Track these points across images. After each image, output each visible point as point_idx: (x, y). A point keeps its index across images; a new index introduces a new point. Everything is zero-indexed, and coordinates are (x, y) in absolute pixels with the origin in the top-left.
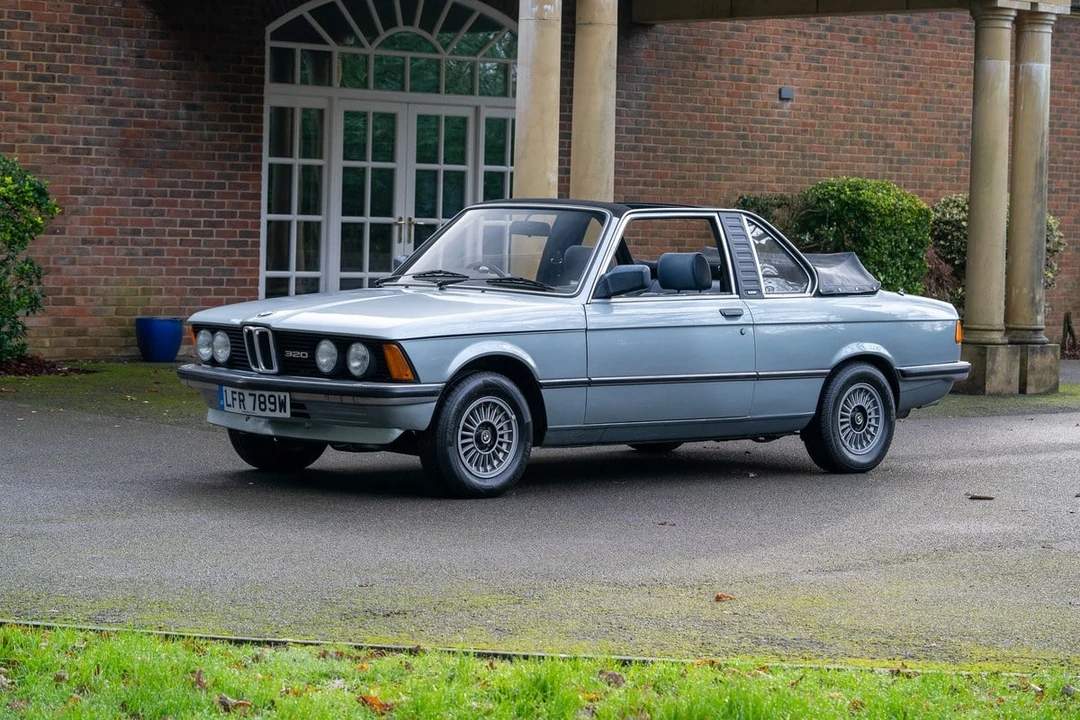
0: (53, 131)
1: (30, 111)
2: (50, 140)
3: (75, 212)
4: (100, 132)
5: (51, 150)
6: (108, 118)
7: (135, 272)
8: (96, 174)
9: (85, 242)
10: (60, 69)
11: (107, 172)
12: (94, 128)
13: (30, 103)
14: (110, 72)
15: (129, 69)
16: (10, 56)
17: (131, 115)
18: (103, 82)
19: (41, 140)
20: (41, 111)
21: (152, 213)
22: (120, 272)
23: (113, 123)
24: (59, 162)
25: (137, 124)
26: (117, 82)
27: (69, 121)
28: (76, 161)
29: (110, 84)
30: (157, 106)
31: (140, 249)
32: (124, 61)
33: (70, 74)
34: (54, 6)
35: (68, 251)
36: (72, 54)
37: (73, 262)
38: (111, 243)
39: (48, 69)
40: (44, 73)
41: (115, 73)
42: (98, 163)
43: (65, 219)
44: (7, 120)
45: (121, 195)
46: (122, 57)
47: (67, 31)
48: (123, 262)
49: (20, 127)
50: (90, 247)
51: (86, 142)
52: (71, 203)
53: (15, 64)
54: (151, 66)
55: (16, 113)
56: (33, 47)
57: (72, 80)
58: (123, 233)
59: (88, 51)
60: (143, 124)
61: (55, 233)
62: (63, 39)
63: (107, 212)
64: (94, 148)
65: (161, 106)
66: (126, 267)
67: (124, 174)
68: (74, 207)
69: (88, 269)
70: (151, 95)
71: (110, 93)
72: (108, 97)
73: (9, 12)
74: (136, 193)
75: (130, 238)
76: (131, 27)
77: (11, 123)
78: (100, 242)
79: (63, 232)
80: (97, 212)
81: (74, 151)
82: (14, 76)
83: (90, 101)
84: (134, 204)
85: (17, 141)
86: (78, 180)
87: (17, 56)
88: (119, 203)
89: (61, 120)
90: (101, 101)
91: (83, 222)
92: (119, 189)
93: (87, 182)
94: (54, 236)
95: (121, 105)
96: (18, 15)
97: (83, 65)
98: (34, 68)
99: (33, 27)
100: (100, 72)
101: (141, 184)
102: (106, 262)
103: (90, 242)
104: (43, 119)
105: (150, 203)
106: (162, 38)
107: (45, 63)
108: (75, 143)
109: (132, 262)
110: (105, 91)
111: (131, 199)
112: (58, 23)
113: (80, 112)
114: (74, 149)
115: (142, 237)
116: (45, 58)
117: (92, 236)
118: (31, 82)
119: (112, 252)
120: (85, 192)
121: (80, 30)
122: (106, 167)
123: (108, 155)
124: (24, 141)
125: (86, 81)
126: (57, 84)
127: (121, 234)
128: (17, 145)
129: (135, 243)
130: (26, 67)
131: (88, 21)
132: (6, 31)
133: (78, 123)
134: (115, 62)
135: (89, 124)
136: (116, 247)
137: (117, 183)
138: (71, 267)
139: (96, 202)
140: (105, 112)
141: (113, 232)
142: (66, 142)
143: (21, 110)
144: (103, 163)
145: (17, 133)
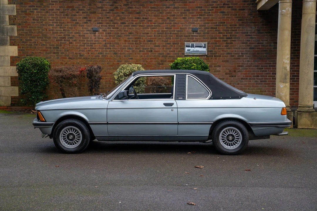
0: (232, 51)
2: (231, 54)
5: (232, 56)
7: (258, 86)
8: (245, 62)
9: (242, 79)
10: (234, 35)
11: (248, 61)
12: (245, 50)
13: (225, 45)
14: (249, 35)
15: (255, 34)
16: (219, 33)
17: (256, 46)
18: (248, 38)
19: (228, 54)
20: (228, 46)
21: (263, 71)
22: (253, 86)
23: (250, 48)
24: (234, 59)
26: (251, 38)
27: (237, 48)
28: (240, 59)
31: (259, 81)
34: (232, 20)
35: (237, 81)
36: (238, 31)
37: (238, 84)
38: (250, 79)
39: (230, 36)
41: (251, 35)
42: (246, 59)
43: (236, 73)
44: (218, 49)
45: (253, 67)
46: (253, 31)
47: (236, 26)
48: (254, 84)
51: (242, 54)
52: (238, 69)
53: (221, 35)
54: (262, 33)
56: (226, 30)
57: (238, 38)
59: (242, 30)
60: (259, 48)
61: (233, 77)
62: (235, 28)
63: (248, 71)
64: (244, 55)
65: (265, 43)
66: (255, 85)
67: (254, 61)
68: (238, 70)
69: (243, 86)
70: (262, 41)
72: (249, 42)
73: (219, 22)
74: (258, 66)
75: (256, 78)
76: (256, 23)
77: (220, 50)
78: (247, 79)
79: (235, 76)
80: (246, 71)
82: (220, 38)
83: (243, 43)
84: (257, 69)
85: (221, 54)
86: (240, 64)
87: (221, 33)
88: (252, 69)
89: (234, 48)
90: (247, 43)
91: (241, 74)
92: (252, 65)
93: (242, 64)
94: (233, 78)
95: (253, 44)
96: (221, 23)
97: (241, 34)
98: (226, 36)
99: (226, 25)
100: (246, 35)
101: (260, 64)
102: (248, 84)
103: (244, 79)
104: (229, 49)
105: (262, 68)
106: (266, 25)
108: (238, 54)
109: (256, 84)
110: (247, 40)
111: (256, 68)
112: (233, 24)
113: (240, 46)
114: (238, 56)
115: (260, 77)
116: (229, 33)
117: (244, 77)
118: (225, 39)
119: (250, 81)
120: (242, 66)
121: (240, 25)
123: (249, 57)
124: (223, 54)
125: (242, 38)
126: (233, 39)
127: (253, 77)
128: (221, 55)
129: (258, 79)
130: (224, 36)
131: (242, 23)
132: (218, 27)
133: (239, 49)
134: (251, 33)
135: (243, 49)
136: (252, 80)
137: (252, 64)
139: (245, 69)
140: (248, 46)
141: (251, 76)
142: (236, 54)
143: (222, 46)
144: (247, 59)
145: (221, 52)
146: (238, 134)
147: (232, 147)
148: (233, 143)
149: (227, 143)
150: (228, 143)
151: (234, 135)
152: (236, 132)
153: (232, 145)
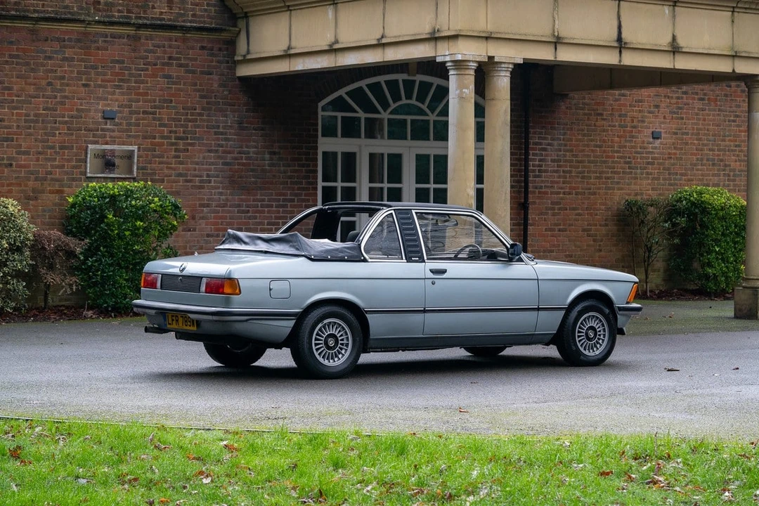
0: (188, 170)
1: (173, 158)
2: (186, 175)
3: (202, 218)
4: (216, 170)
5: (187, 181)
6: (221, 161)
8: (215, 195)
9: (208, 236)
10: (190, 132)
11: (221, 194)
12: (213, 167)
13: (173, 153)
14: (222, 133)
15: (233, 131)
16: (161, 125)
17: (236, 159)
18: (218, 139)
19: (180, 175)
20: (180, 158)
21: (249, 218)
23: (225, 164)
24: (192, 188)
25: (239, 164)
26: (226, 139)
27: (197, 164)
28: (202, 187)
29: (222, 141)
30: (251, 153)
32: (230, 126)
33: (197, 135)
34: (186, 95)
35: (198, 242)
36: (198, 123)
37: (201, 248)
39: (184, 132)
40: (181, 135)
41: (226, 134)
42: (216, 188)
43: (196, 222)
44: (159, 164)
45: (230, 207)
46: (229, 124)
47: (195, 110)
49: (167, 168)
50: (212, 239)
51: (208, 176)
52: (200, 213)
53: (164, 130)
54: (247, 129)
55: (165, 159)
56: (174, 120)
57: (198, 139)
59: (208, 121)
60: (243, 164)
61: (190, 230)
62: (192, 114)
63: (221, 218)
64: (213, 179)
65: (254, 153)
67: (231, 194)
68: (201, 215)
70: (247, 147)
71: (222, 146)
72: (221, 149)
73: (159, 99)
74: (239, 206)
76: (234, 106)
77: (162, 165)
78: (218, 236)
79: (195, 230)
80: (215, 218)
82: (163, 137)
83: (210, 151)
84: (238, 213)
85: (166, 176)
86: (203, 199)
87: (165, 125)
88: (229, 212)
89: (192, 163)
90: (217, 151)
91: (207, 224)
92: (229, 203)
93: (209, 200)
94: (189, 233)
95: (229, 153)
96: (165, 101)
97: (206, 129)
98: (176, 132)
99: (175, 108)
100: (216, 133)
101: (242, 200)
103: (212, 236)
104: (181, 163)
105: (248, 212)
106: (254, 112)
107: (182, 129)
108: (201, 176)
110: (219, 144)
111: (236, 209)
112: (189, 105)
113: (204, 158)
114: (201, 180)
116: (182, 126)
117: (213, 232)
118: (173, 141)
120: (208, 206)
121: (203, 109)
122: (220, 190)
123: (222, 183)
124: (170, 176)
125: (208, 139)
126: (189, 141)
128: (165, 178)
130: (171, 132)
131: (208, 103)
132: (158, 110)
133: (203, 165)
134: (224, 127)
135: (210, 165)
137: (227, 200)
139: (215, 212)
140: (219, 157)
142: (197, 176)
143: (167, 157)
144: (219, 188)
145: (166, 171)
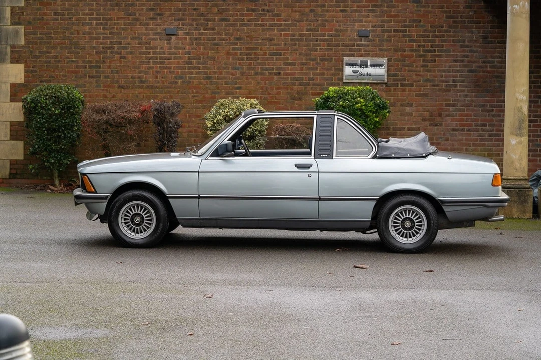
0: (435, 77)
1: (421, 67)
2: (433, 81)
3: (447, 116)
4: (461, 76)
5: (434, 86)
6: (466, 69)
7: (484, 145)
8: (460, 97)
9: (454, 130)
10: (438, 46)
11: (466, 96)
12: (459, 74)
13: (422, 63)
14: (467, 47)
15: (478, 45)
16: (410, 41)
17: (480, 67)
18: (463, 52)
19: (428, 81)
20: (428, 67)
21: (494, 116)
22: (474, 145)
23: (470, 72)
24: (439, 92)
25: (484, 72)
26: (471, 52)
27: (444, 72)
28: (449, 91)
29: (467, 53)
30: (496, 63)
31: (486, 134)
32: (475, 41)
33: (444, 49)
34: (434, 16)
35: (444, 135)
36: (445, 38)
37: (447, 140)
38: (469, 130)
39: (431, 47)
40: (429, 48)
41: (471, 47)
42: (461, 92)
43: (443, 119)
44: (409, 72)
45: (475, 107)
46: (475, 39)
47: (442, 28)
48: (477, 140)
49: (416, 75)
50: (457, 133)
51: (454, 81)
52: (446, 111)
53: (413, 45)
54: (491, 42)
55: (414, 68)
56: (423, 36)
57: (445, 51)
58: (476, 126)
59: (454, 37)
60: (488, 72)
61: (436, 126)
62: (440, 32)
63: (466, 116)
64: (459, 84)
65: (498, 62)
66: (479, 142)
67: (476, 96)
68: (448, 113)
69: (456, 143)
70: (492, 57)
71: (467, 57)
72: (466, 59)
73: (409, 20)
74: (484, 106)
75: (480, 128)
76: (480, 24)
77: (411, 73)
78: (463, 130)
79: (441, 125)
80: (461, 115)
81: (447, 86)
82: (412, 51)
83: (456, 61)
84: (482, 111)
85: (415, 82)
86: (450, 101)
87: (414, 41)
88: (473, 111)
89: (439, 71)
90: (463, 61)
91: (452, 121)
92: (474, 104)
93: (455, 101)
94: (436, 127)
95: (475, 62)
96: (414, 22)
97: (452, 44)
98: (424, 46)
99: (423, 27)
100: (462, 47)
101: (487, 102)
102: (466, 140)
103: (457, 130)
104: (429, 71)
105: (493, 111)
106: (498, 29)
107: (429, 44)
108: (447, 82)
109: (481, 140)
110: (464, 56)
111: (481, 109)
112: (437, 24)
113: (450, 67)
114: (447, 85)
115: (488, 128)
116: (430, 41)
117: (458, 127)
118: (422, 53)
119: (470, 135)
120: (453, 106)
121: (450, 27)
122: (466, 93)
123: (467, 87)
124: (418, 82)
125: (453, 51)
126: (437, 53)
127: (475, 126)
128: (414, 84)
129: (484, 131)
130: (419, 46)
131: (454, 22)
132: (408, 29)
133: (448, 72)
134: (471, 42)
135: (455, 73)
136: (472, 133)
137: (472, 101)
138: (446, 142)
139: (460, 111)
140: (465, 66)
141: (470, 126)
142: (443, 82)
143: (416, 67)
144: (464, 91)
145: (415, 78)
146: (420, 219)
147: (410, 239)
148: (412, 232)
149: (402, 232)
150: (404, 233)
151: (414, 219)
152: (416, 215)
153: (410, 237)
